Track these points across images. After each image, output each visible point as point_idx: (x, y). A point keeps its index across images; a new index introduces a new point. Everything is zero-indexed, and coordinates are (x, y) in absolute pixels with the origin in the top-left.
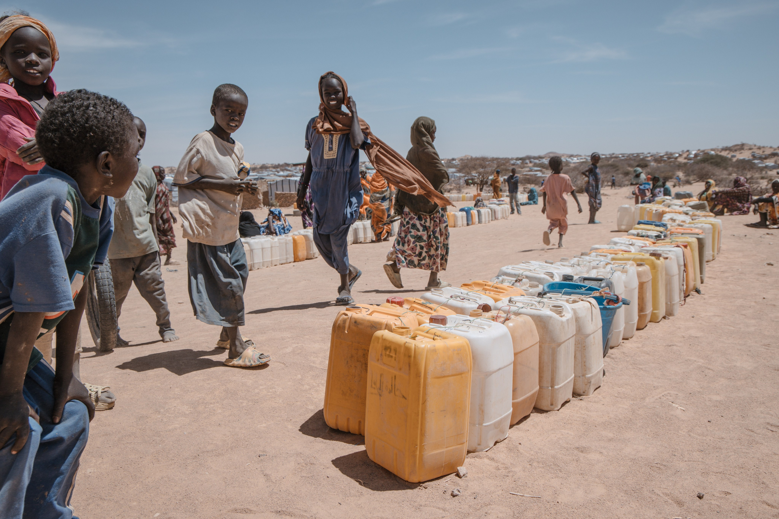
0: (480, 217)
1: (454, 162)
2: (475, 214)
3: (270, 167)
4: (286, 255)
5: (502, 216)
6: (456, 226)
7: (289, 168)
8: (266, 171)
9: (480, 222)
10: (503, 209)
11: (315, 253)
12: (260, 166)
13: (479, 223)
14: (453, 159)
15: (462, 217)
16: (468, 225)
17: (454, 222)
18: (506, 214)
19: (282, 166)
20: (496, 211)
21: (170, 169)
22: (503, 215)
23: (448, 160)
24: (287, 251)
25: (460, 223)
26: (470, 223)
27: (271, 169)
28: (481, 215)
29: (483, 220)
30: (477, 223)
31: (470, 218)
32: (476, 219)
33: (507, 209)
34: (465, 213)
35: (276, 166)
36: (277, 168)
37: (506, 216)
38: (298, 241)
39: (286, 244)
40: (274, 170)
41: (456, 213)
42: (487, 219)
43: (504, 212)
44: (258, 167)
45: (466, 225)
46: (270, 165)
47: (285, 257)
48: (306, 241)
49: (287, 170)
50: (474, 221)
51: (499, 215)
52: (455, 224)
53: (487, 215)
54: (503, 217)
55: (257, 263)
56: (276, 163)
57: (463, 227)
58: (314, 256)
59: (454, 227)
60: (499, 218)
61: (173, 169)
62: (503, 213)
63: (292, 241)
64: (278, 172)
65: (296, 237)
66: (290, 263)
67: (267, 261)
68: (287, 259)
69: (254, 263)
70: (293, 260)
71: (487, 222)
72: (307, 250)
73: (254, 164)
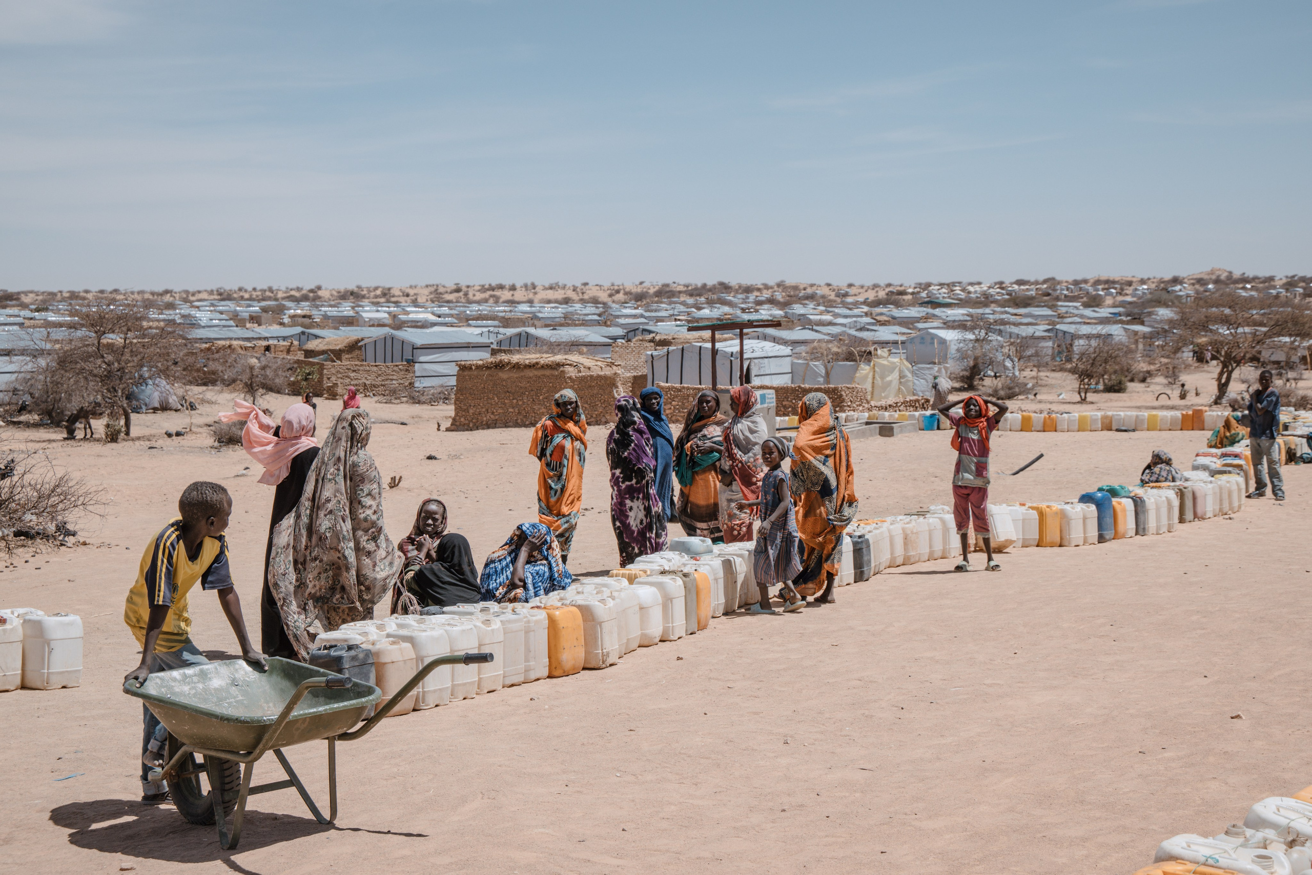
0: (1141, 517)
1: (1178, 288)
2: (1124, 510)
3: (680, 292)
4: (527, 660)
5: (1217, 508)
6: (1065, 543)
7: (730, 298)
8: (670, 303)
9: (1140, 529)
10: (1221, 488)
11: (608, 654)
12: (657, 288)
13: (1137, 533)
14: (1176, 281)
15: (1085, 519)
16: (1101, 539)
17: (1061, 531)
18: (1230, 503)
19: (712, 290)
20: (1198, 494)
21: (433, 289)
22: (1221, 504)
23: (1161, 281)
24: (528, 650)
25: (1076, 534)
26: (1108, 534)
27: (683, 298)
28: (1145, 511)
29: (1152, 523)
30: (1133, 533)
31: (1109, 520)
32: (1128, 522)
33: (1235, 487)
34: (1093, 507)
35: (696, 289)
36: (700, 295)
37: (1231, 508)
38: (562, 624)
39: (527, 631)
40: (690, 301)
41: (1068, 507)
42: (1164, 521)
43: (1225, 496)
44: (652, 291)
45: (1096, 540)
46: (681, 288)
47: (521, 667)
48: (585, 620)
49: (724, 303)
50: (1121, 528)
51: (1209, 506)
52: (1061, 538)
53: (1164, 511)
54: (1221, 510)
55: (435, 691)
56: (697, 281)
57: (1087, 547)
58: (603, 662)
59: (1061, 546)
60: (1209, 514)
61: (441, 290)
62: (1221, 500)
63: (546, 623)
64: (699, 309)
65: (557, 613)
66: (538, 679)
67: (465, 684)
68: (527, 670)
69: (424, 692)
70: (546, 673)
71: (1165, 529)
72: (586, 644)
73: (641, 283)
